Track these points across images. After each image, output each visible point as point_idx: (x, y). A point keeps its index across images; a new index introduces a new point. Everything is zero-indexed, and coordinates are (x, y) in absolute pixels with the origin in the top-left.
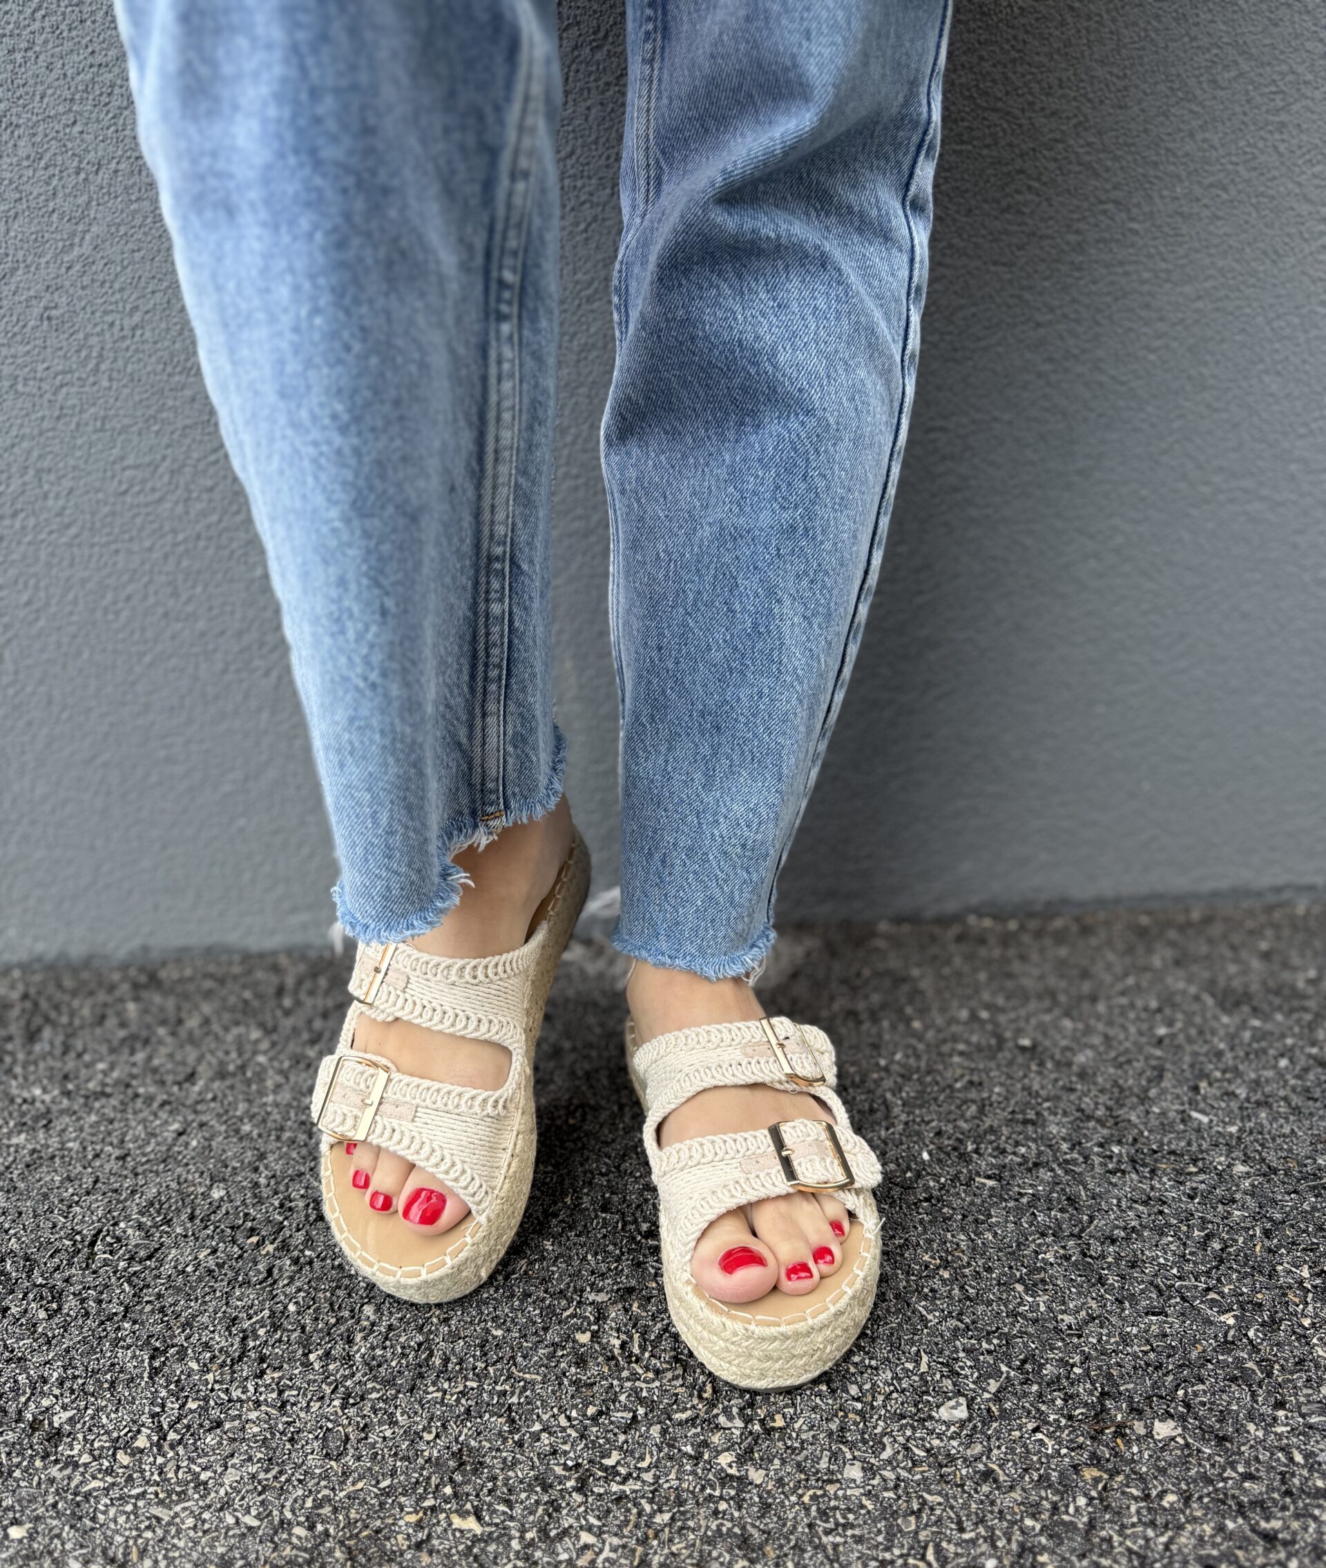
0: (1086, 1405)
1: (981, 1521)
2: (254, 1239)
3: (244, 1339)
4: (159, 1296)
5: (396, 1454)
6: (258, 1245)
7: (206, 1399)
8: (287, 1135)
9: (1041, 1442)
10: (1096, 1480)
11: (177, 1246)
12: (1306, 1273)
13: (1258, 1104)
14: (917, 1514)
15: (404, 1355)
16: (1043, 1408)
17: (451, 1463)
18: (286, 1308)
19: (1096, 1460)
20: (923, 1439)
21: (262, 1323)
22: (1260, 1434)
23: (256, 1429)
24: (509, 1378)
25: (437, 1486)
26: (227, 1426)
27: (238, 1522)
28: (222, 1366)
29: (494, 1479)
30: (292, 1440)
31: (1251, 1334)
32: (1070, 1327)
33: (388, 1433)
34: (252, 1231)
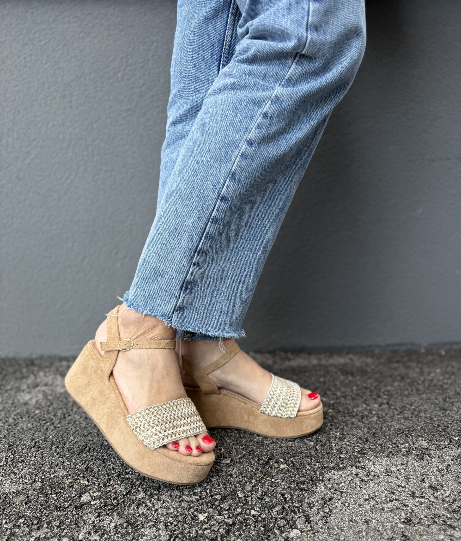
0: (264, 461)
1: (225, 484)
2: (45, 422)
3: (36, 443)
4: (15, 434)
5: (70, 468)
6: (45, 423)
7: (21, 456)
8: (60, 399)
9: (248, 468)
10: (259, 477)
11: (23, 423)
12: (338, 434)
13: (343, 397)
14: (208, 483)
15: (78, 447)
16: (251, 461)
17: (84, 470)
18: (49, 437)
19: (262, 472)
20: (216, 467)
21: (41, 440)
22: (309, 468)
23: (33, 462)
24: (106, 453)
25: (79, 475)
26: (26, 461)
27: (23, 481)
28: (28, 449)
29: (95, 473)
30: (42, 465)
31: (317, 447)
32: (266, 444)
33: (69, 464)
34: (45, 420)
